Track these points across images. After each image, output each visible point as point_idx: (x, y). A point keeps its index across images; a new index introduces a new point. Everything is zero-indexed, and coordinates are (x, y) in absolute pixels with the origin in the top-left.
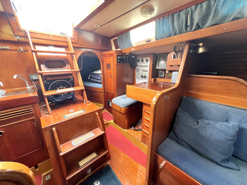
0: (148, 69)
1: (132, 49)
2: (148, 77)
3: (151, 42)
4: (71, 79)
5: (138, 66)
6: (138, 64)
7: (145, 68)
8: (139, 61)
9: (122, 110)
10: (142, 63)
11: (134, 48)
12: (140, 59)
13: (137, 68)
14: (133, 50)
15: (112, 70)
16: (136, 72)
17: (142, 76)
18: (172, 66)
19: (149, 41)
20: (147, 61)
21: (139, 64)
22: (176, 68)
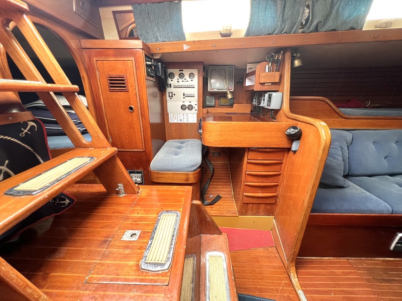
0: (195, 91)
2: (196, 107)
3: (232, 37)
5: (172, 86)
6: (170, 81)
7: (188, 91)
8: (172, 75)
10: (180, 80)
12: (176, 72)
13: (169, 90)
14: (186, 48)
16: (168, 98)
17: (183, 107)
18: (263, 84)
19: (229, 35)
20: (191, 75)
21: (173, 82)
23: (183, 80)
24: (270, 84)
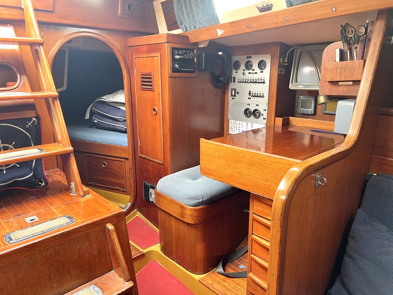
0: (264, 89)
1: (218, 30)
2: (265, 114)
3: (274, 10)
4: (31, 119)
5: (237, 80)
6: (234, 74)
7: (256, 88)
8: (237, 66)
9: (188, 213)
10: (247, 72)
11: (222, 27)
12: (243, 60)
13: (232, 85)
14: (220, 33)
15: (156, 93)
16: (230, 98)
17: (247, 113)
18: (334, 83)
20: (262, 65)
21: (238, 74)
22: (347, 88)
23: (251, 71)
24: (351, 83)
